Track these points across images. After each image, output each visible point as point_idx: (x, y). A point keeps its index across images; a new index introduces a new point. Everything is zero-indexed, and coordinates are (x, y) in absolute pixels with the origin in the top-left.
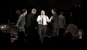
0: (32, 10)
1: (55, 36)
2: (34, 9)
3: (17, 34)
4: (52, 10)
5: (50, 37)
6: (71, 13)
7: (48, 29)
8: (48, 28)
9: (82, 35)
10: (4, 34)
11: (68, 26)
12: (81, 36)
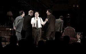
3: (8, 38)
4: (47, 11)
5: (45, 41)
6: (68, 14)
9: (80, 38)
11: (65, 29)
12: (79, 40)
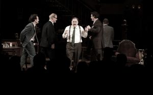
0: (50, 16)
1: (97, 60)
2: (53, 14)
5: (89, 62)
6: (125, 20)
7: (84, 49)
8: (85, 47)
9: (144, 58)
10: (10, 58)
11: (120, 43)
12: (142, 60)
